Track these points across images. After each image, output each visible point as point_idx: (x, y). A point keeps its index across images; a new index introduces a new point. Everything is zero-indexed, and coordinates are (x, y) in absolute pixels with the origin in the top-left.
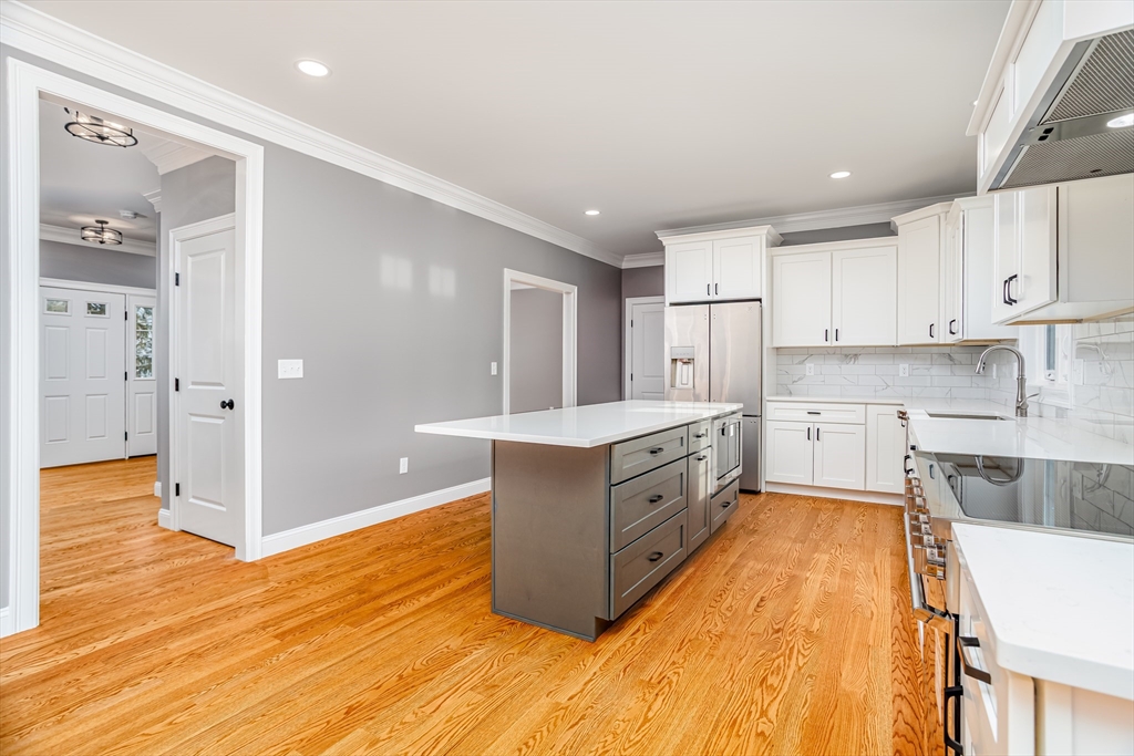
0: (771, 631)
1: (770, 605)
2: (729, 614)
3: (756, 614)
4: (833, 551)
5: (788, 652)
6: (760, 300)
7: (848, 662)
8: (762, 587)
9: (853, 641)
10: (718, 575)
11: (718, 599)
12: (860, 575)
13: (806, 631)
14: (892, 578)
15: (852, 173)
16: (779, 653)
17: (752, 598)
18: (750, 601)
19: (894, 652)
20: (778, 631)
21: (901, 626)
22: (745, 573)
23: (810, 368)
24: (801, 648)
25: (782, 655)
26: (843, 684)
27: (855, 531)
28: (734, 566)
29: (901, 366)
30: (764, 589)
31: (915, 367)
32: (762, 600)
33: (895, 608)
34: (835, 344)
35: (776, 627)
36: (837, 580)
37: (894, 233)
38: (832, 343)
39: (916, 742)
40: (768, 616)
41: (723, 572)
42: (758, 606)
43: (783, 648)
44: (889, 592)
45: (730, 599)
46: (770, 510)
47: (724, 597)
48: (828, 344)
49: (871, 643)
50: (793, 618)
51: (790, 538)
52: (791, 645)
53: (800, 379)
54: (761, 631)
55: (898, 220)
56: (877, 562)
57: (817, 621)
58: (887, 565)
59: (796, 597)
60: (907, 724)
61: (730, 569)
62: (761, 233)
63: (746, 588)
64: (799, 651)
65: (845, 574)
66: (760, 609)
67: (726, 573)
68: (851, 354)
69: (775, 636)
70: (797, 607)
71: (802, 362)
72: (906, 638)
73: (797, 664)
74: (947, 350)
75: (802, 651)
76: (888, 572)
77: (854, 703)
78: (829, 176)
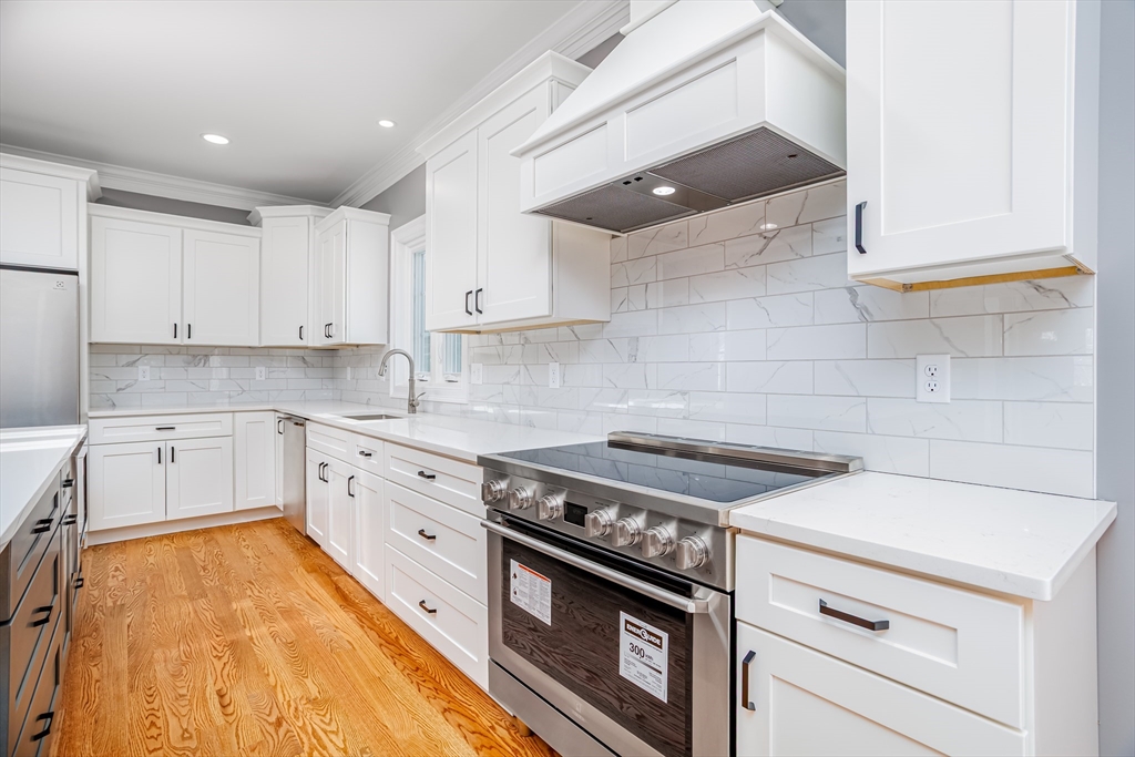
0: (271, 729)
1: (238, 695)
2: (193, 744)
3: (231, 719)
4: (249, 592)
5: (315, 741)
6: (76, 273)
7: (379, 708)
8: (205, 679)
9: (363, 684)
10: (119, 698)
11: (154, 732)
12: (301, 607)
13: (309, 701)
14: (333, 597)
15: (231, 141)
16: (306, 749)
17: (205, 700)
18: (205, 705)
19: (402, 671)
20: (279, 723)
21: (383, 642)
22: (161, 672)
23: (145, 373)
24: (323, 726)
25: (312, 750)
26: (398, 736)
27: (251, 559)
28: (134, 670)
29: (258, 369)
30: (210, 681)
31: (271, 369)
32: (221, 696)
33: (362, 627)
34: (187, 342)
35: (273, 719)
36: (286, 625)
37: (258, 224)
38: (182, 340)
39: (494, 745)
40: (248, 711)
41: (125, 688)
42: (223, 707)
43: (305, 740)
44: (342, 613)
45: (173, 722)
46: (117, 569)
47: (160, 723)
48: (177, 341)
49: (378, 675)
50: (280, 696)
51: (183, 597)
52: (310, 731)
53: (127, 386)
54: (259, 737)
55: (264, 212)
56: (302, 585)
57: (309, 682)
58: (315, 585)
59: (259, 667)
60: (473, 733)
61: (133, 678)
62: (80, 179)
63: (184, 691)
64: (325, 732)
65: (288, 613)
66: (230, 710)
67: (131, 688)
68: (199, 355)
69: (282, 731)
70: (272, 680)
71: (132, 364)
72: (399, 652)
73: (338, 748)
74: (301, 353)
75: (328, 728)
76: (322, 591)
77: (424, 748)
78: (201, 135)
